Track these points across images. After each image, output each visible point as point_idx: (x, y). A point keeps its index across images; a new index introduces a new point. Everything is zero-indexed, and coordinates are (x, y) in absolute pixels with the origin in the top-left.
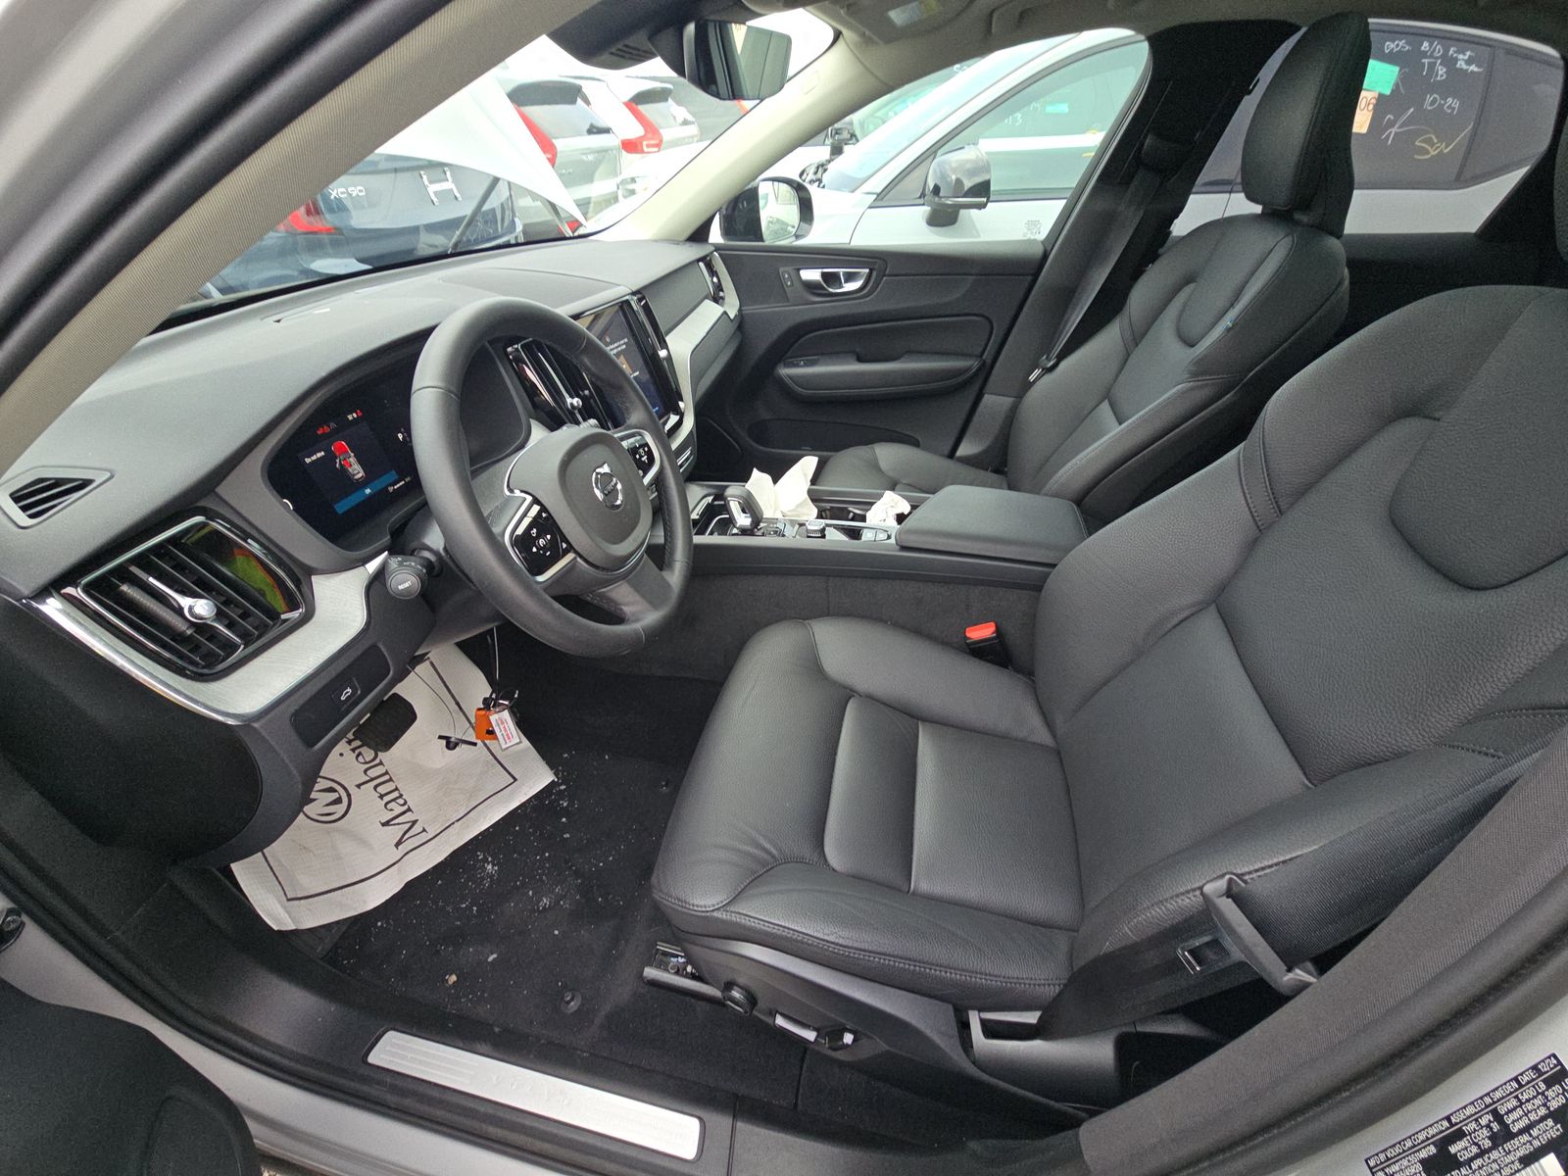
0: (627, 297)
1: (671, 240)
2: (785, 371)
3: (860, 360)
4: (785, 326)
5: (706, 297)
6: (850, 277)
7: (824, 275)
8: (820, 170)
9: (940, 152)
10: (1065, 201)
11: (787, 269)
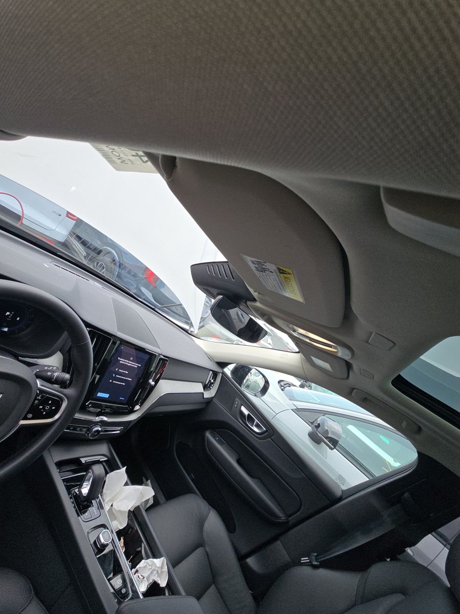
0: (157, 354)
1: (210, 358)
2: (208, 435)
3: (239, 462)
4: (221, 418)
5: (202, 383)
6: (258, 426)
7: (249, 415)
8: (288, 385)
9: (327, 415)
10: (368, 479)
11: (239, 401)
